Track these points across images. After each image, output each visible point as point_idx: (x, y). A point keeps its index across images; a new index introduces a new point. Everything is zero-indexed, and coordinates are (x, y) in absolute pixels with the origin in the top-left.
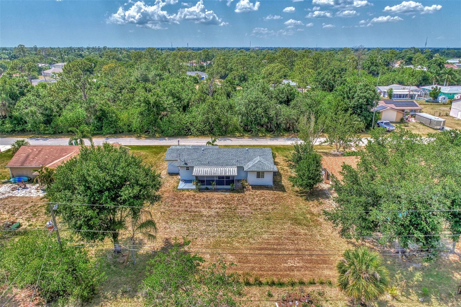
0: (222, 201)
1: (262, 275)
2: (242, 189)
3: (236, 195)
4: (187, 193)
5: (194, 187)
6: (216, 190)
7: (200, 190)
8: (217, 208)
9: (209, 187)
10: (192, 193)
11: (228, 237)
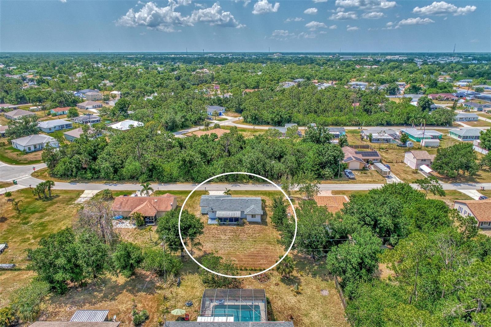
0: (232, 231)
1: (248, 267)
2: (243, 224)
3: (240, 228)
4: (213, 226)
5: (217, 223)
6: (229, 225)
7: (220, 225)
8: (229, 235)
9: (225, 223)
10: (216, 226)
11: (234, 250)
